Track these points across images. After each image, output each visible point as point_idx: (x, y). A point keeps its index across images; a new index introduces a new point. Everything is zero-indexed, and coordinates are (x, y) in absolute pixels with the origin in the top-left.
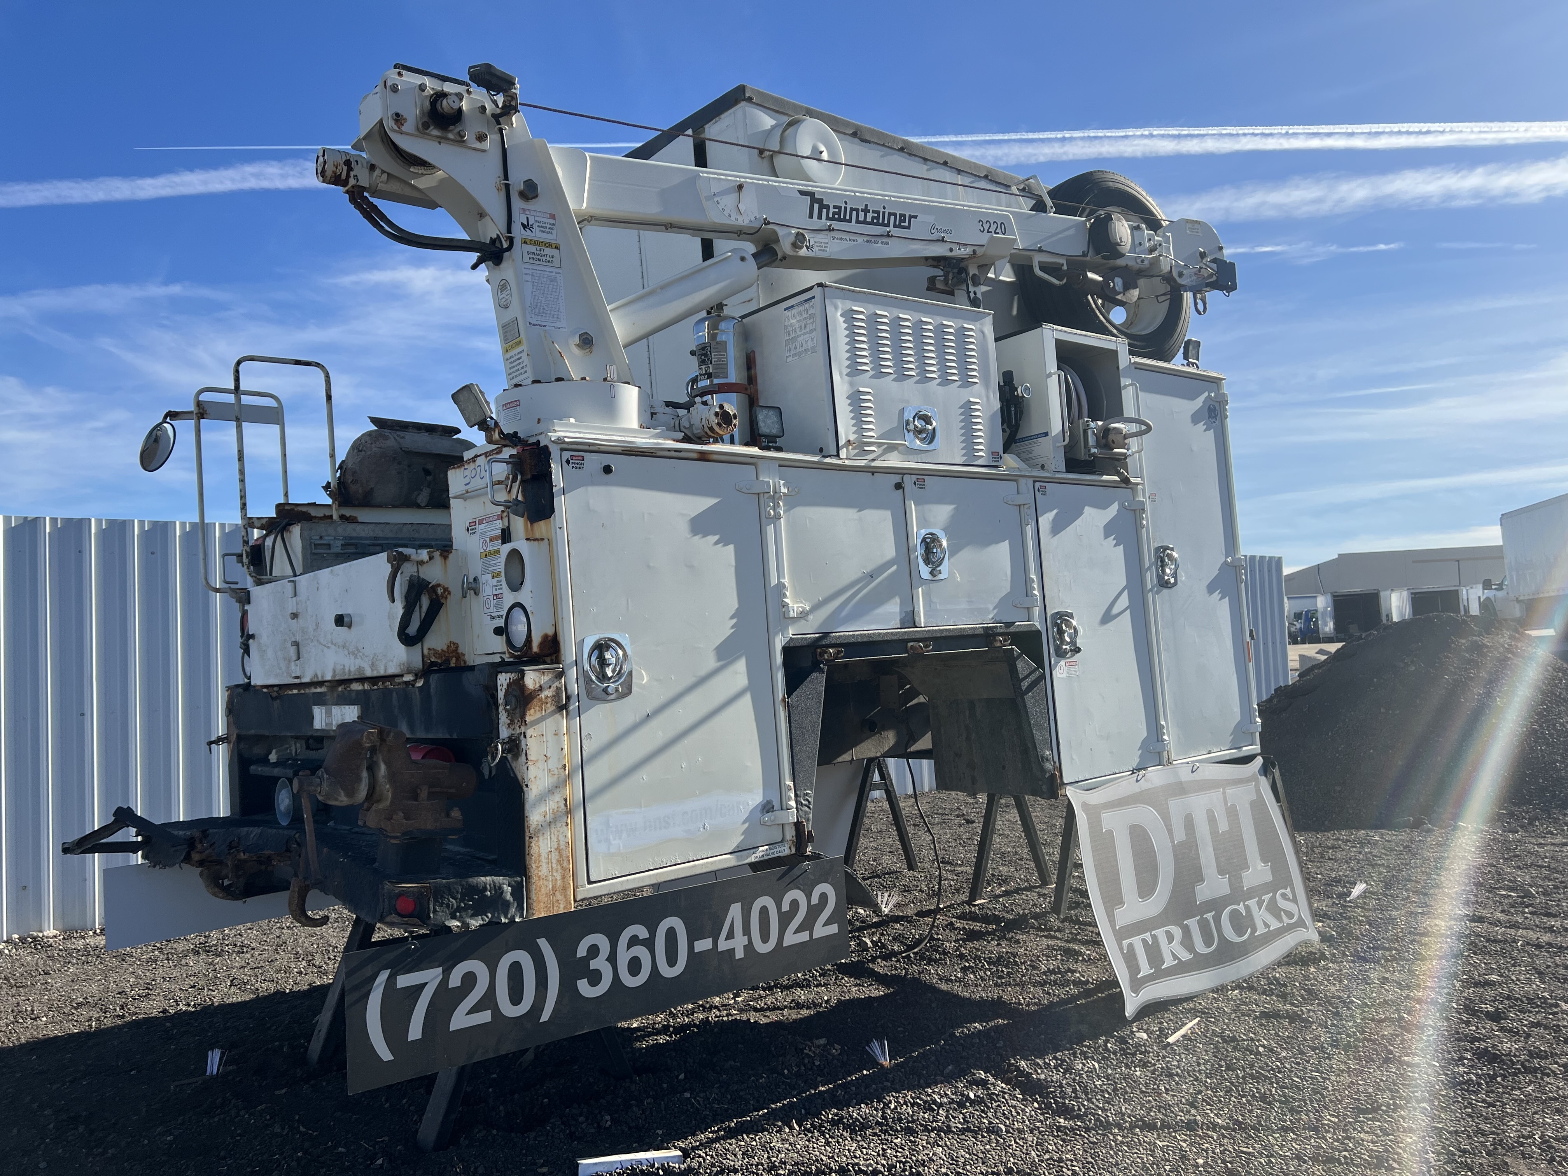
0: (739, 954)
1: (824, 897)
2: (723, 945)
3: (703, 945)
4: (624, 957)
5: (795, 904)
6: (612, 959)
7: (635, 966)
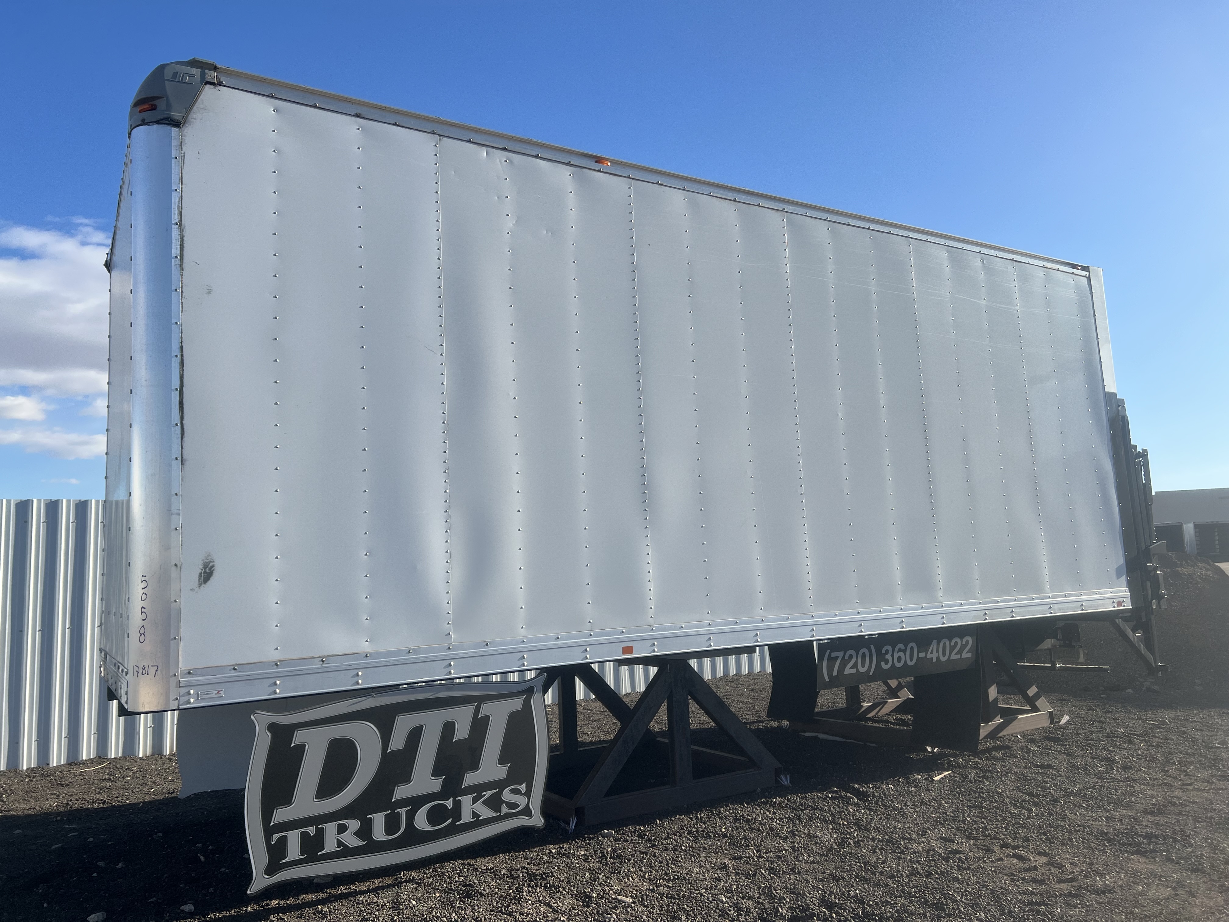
0: (934, 660)
1: (967, 641)
2: (929, 656)
3: (922, 655)
4: (896, 656)
5: (956, 643)
6: (892, 656)
7: (899, 659)
